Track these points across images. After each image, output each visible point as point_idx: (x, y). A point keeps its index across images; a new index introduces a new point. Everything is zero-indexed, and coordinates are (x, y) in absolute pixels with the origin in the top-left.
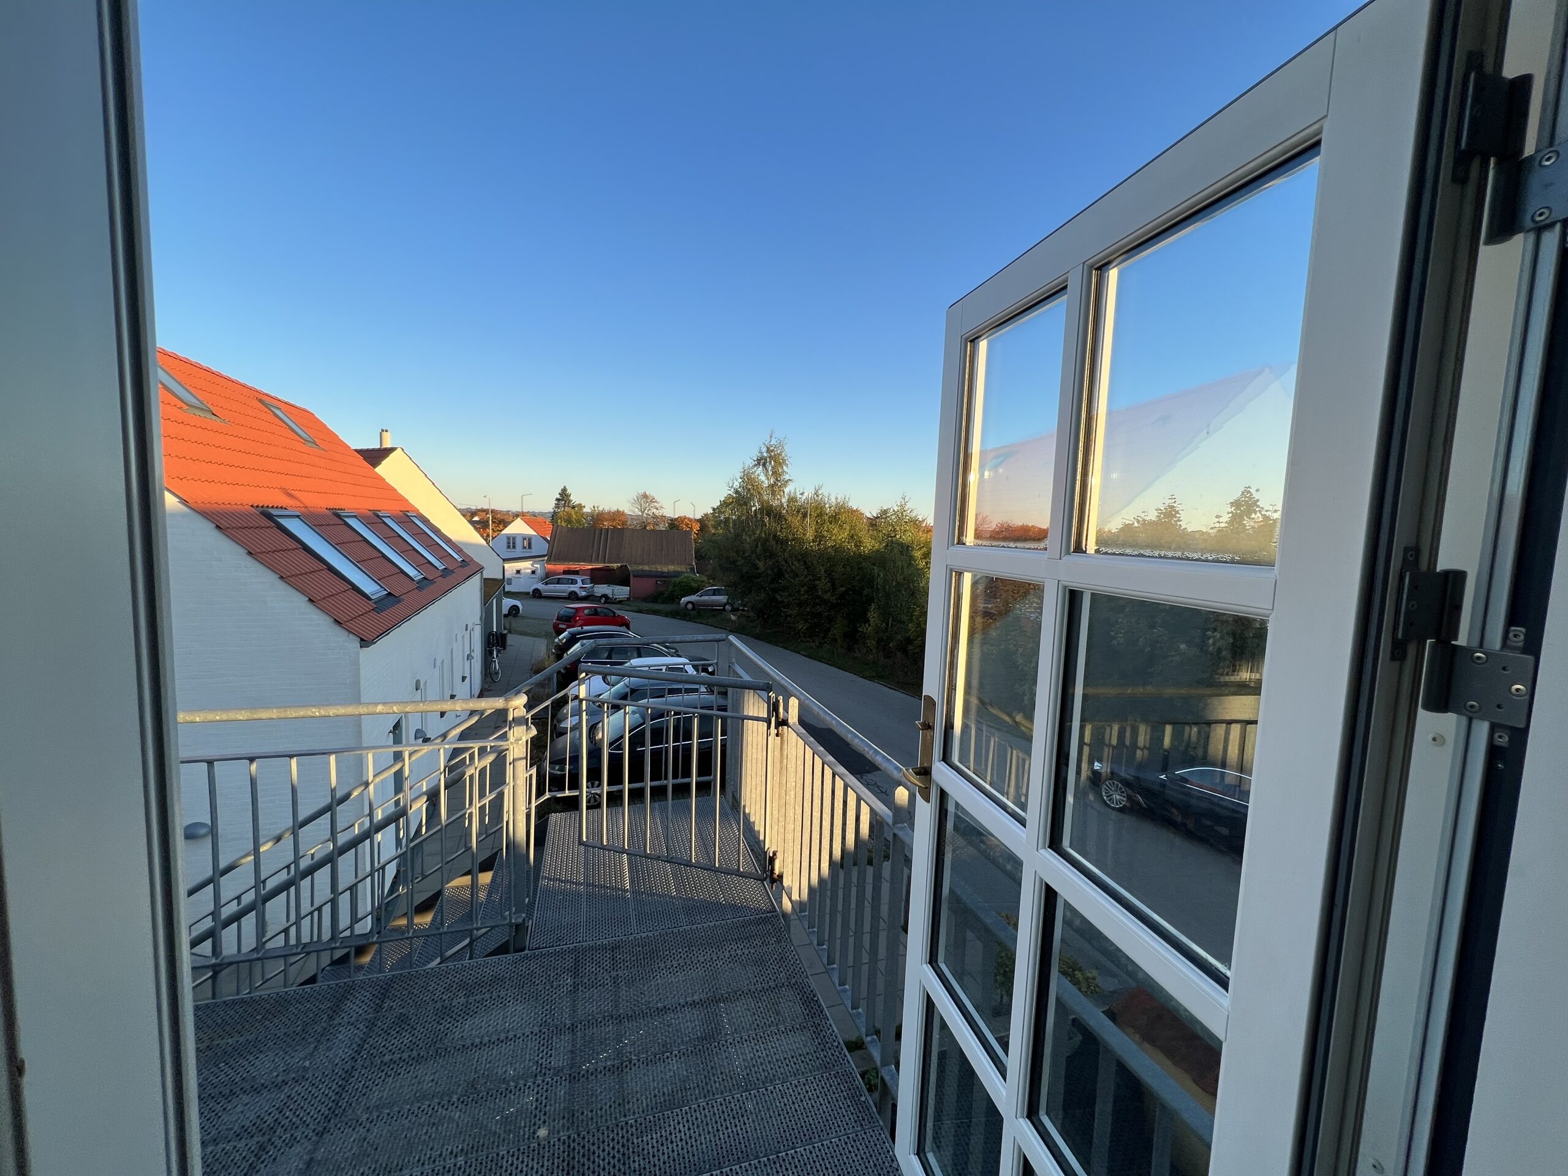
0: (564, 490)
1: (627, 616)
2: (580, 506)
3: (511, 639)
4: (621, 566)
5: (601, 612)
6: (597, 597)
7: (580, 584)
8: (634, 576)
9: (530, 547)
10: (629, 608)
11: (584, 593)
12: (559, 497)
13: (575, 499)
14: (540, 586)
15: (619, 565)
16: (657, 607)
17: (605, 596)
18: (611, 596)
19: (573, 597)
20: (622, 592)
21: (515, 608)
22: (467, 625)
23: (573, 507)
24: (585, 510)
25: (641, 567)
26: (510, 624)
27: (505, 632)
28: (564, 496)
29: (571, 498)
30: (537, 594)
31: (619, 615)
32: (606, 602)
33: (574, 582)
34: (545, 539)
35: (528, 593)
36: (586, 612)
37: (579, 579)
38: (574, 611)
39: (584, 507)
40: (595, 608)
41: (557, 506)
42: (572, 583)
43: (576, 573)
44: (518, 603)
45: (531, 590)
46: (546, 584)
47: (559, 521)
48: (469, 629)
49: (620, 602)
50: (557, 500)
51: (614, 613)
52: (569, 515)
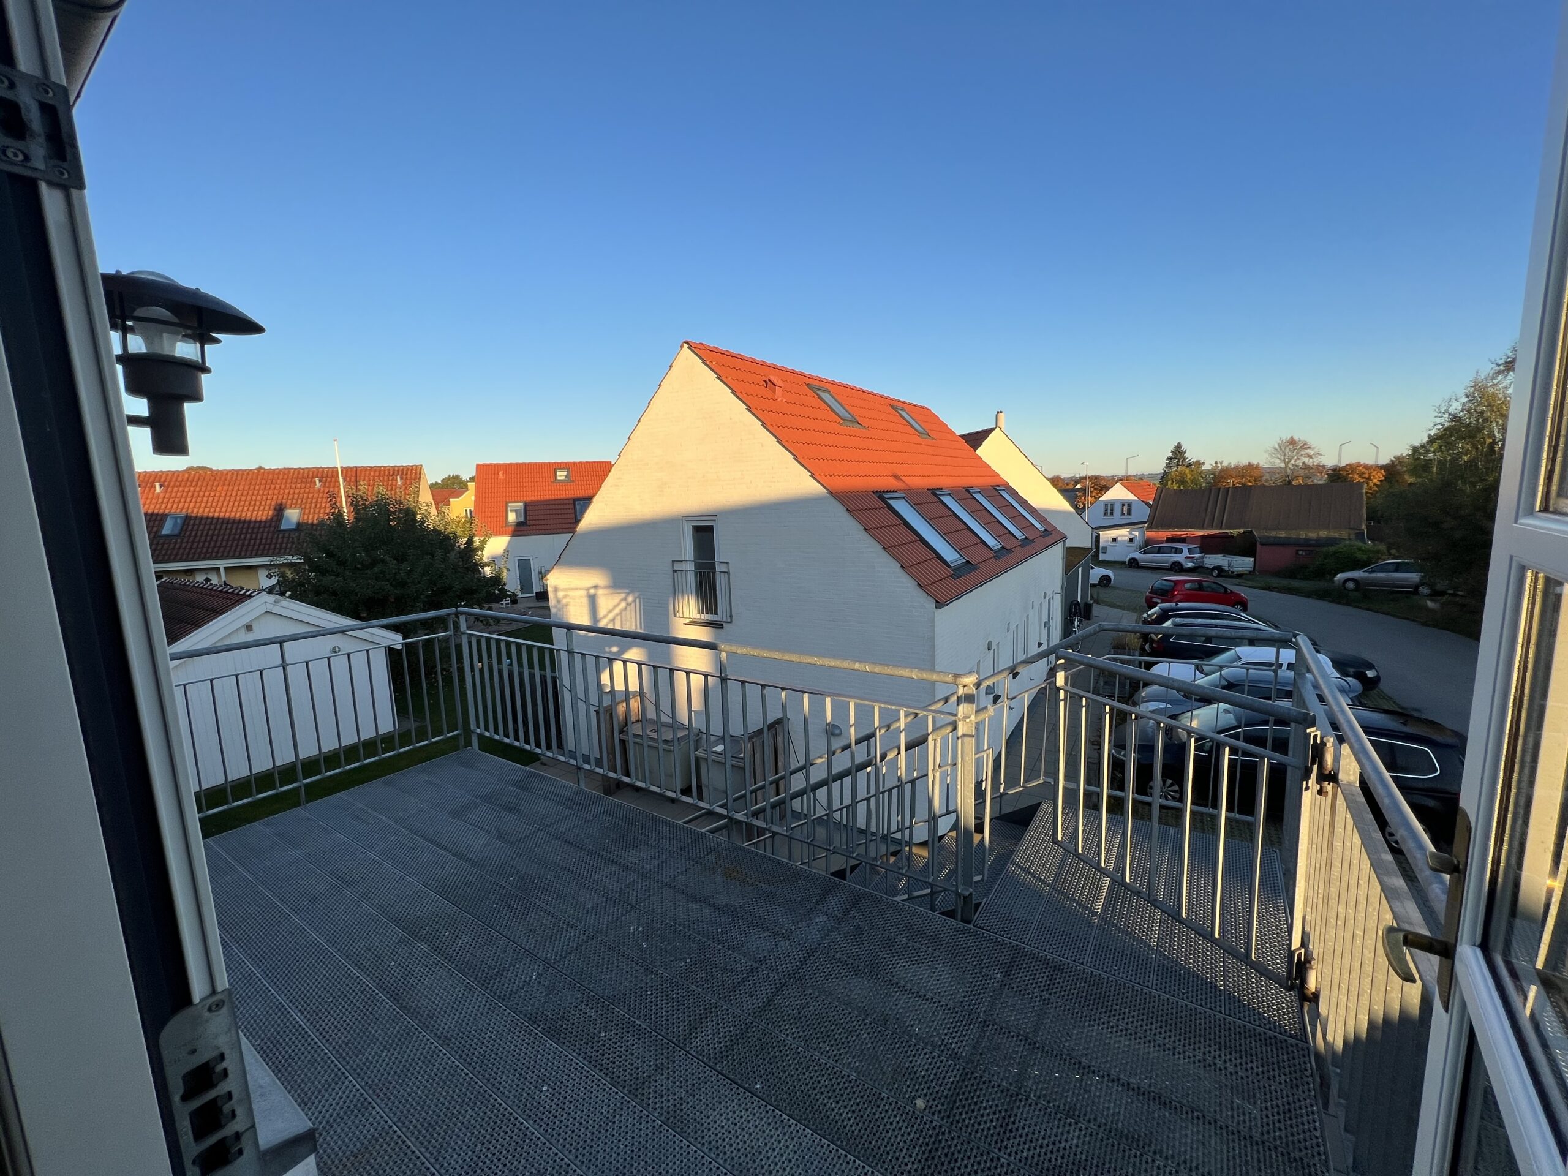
0: (1179, 446)
1: (1244, 592)
2: (1199, 464)
3: (1097, 610)
4: (1244, 532)
5: (1209, 587)
6: (1208, 568)
7: (1186, 553)
8: (1262, 544)
9: (1129, 513)
10: (1250, 583)
11: (1190, 564)
12: (1170, 455)
13: (1191, 456)
14: (1138, 555)
15: (1242, 531)
16: (1296, 584)
17: (1219, 568)
18: (1227, 569)
19: (1177, 568)
20: (1243, 563)
21: (1105, 579)
22: (1045, 594)
23: (1189, 465)
24: (1204, 468)
25: (1273, 534)
26: (1098, 596)
27: (1091, 602)
28: (1178, 453)
29: (1186, 455)
30: (1133, 564)
31: (1232, 592)
32: (1219, 576)
33: (1178, 551)
34: (1147, 504)
35: (1124, 563)
36: (1188, 586)
37: (1185, 548)
38: (1172, 584)
39: (1204, 463)
40: (1200, 582)
41: (1169, 466)
42: (1176, 553)
43: (1183, 540)
44: (1110, 573)
45: (1127, 560)
46: (1145, 553)
47: (1170, 483)
48: (1047, 598)
49: (1240, 576)
50: (1169, 459)
51: (1226, 589)
52: (1183, 475)
